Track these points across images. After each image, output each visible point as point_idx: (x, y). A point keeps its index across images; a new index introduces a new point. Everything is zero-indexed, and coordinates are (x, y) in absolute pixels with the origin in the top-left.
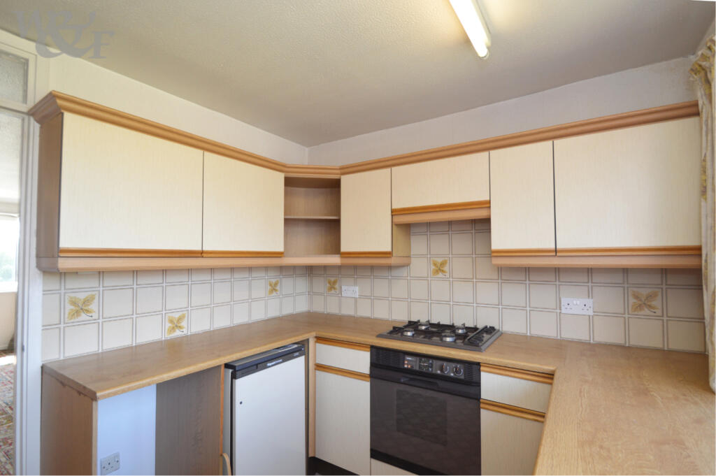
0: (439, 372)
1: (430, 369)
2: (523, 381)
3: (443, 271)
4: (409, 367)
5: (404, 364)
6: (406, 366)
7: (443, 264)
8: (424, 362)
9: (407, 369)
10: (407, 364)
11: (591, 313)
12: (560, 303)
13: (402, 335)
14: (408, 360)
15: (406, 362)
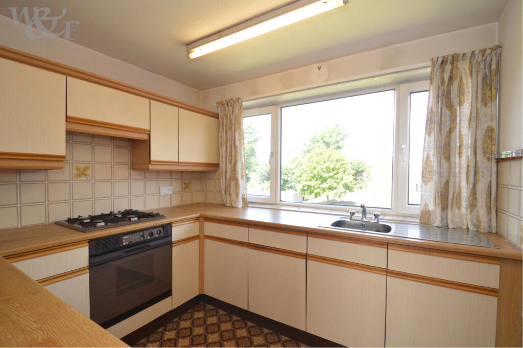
0: (149, 238)
1: (142, 238)
2: (183, 226)
3: (85, 175)
4: (127, 243)
5: (123, 242)
6: (124, 244)
7: (86, 169)
8: (137, 236)
9: (126, 245)
10: (126, 242)
11: (171, 193)
12: (160, 190)
13: (95, 226)
14: (125, 239)
15: (124, 241)
